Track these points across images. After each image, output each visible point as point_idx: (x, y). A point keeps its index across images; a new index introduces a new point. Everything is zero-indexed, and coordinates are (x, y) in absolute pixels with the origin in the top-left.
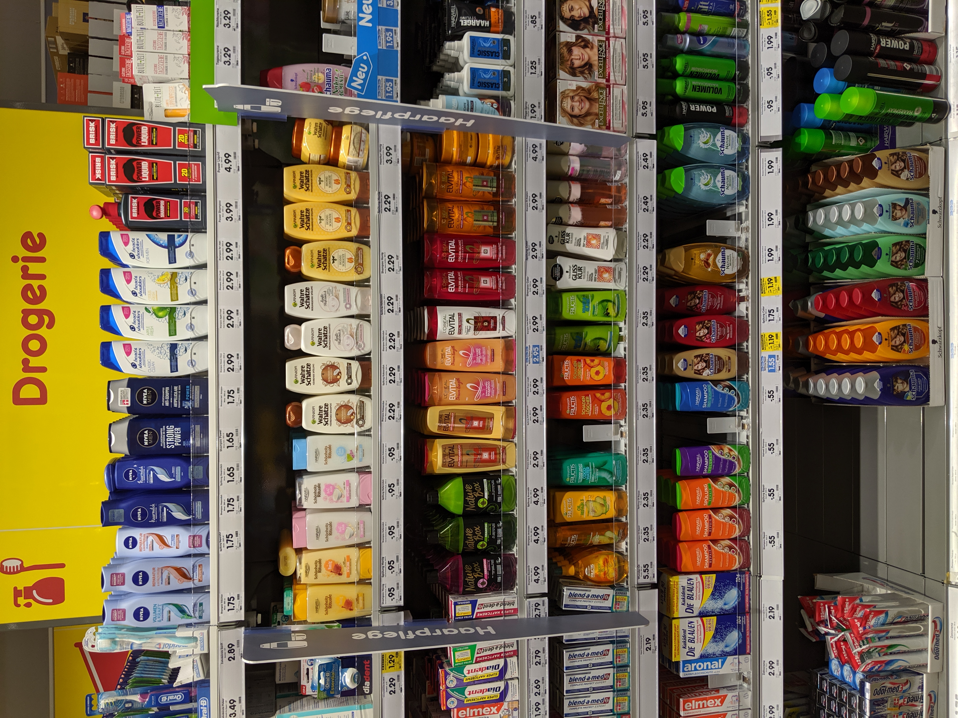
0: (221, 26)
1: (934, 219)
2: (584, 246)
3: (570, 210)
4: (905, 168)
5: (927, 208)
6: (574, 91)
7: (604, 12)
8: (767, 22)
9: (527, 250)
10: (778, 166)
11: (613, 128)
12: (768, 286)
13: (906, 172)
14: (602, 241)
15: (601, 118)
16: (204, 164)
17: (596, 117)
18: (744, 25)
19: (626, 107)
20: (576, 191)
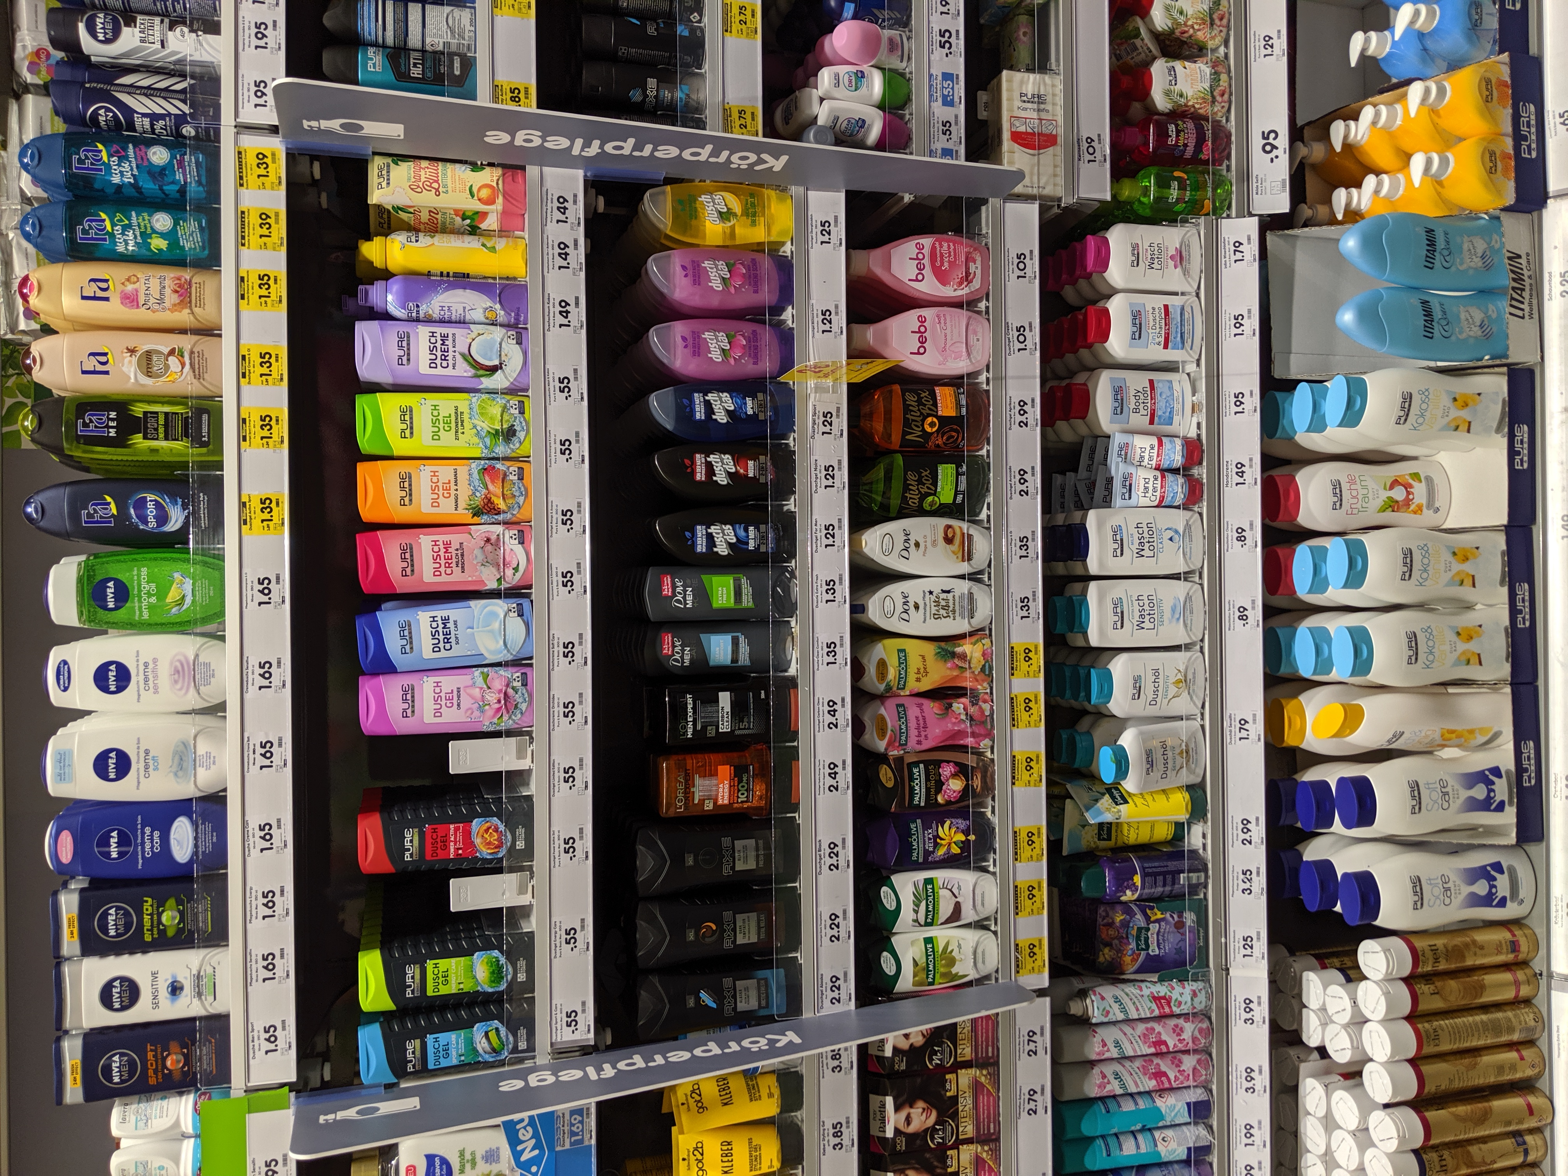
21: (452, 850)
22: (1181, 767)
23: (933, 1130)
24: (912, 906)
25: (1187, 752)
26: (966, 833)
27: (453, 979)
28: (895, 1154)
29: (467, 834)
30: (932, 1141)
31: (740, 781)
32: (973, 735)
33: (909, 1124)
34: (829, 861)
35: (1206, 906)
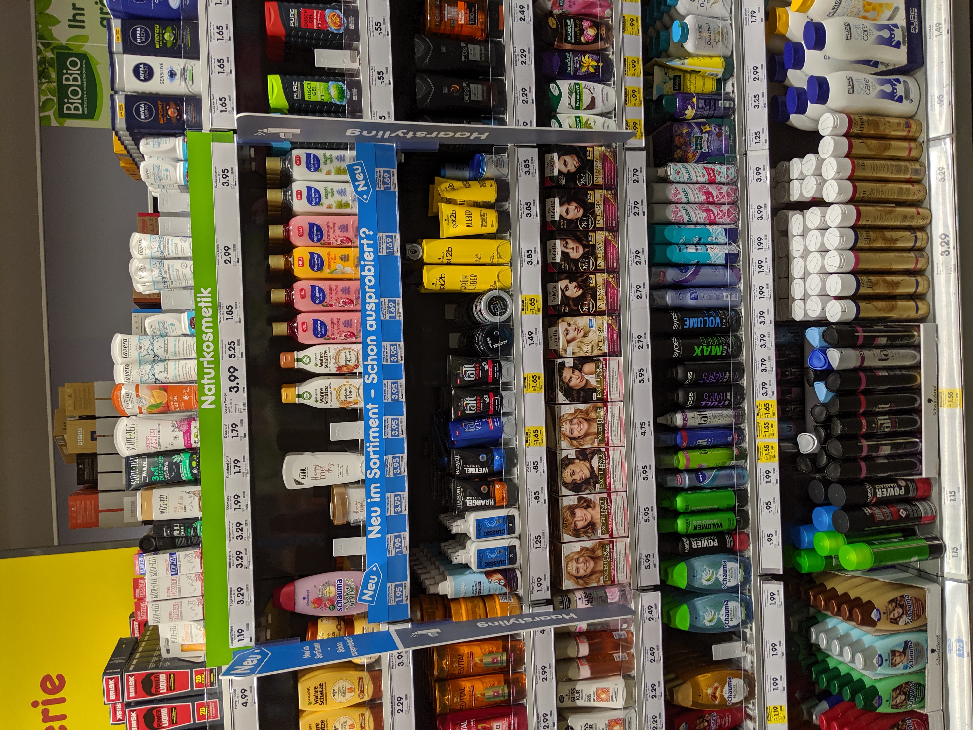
0: (234, 567)
1: (932, 658)
2: (594, 701)
3: (579, 669)
4: (903, 614)
5: (925, 648)
6: (578, 553)
7: (605, 470)
8: (765, 456)
9: (538, 722)
10: (780, 598)
11: (618, 581)
12: (774, 714)
13: (904, 617)
14: (611, 694)
15: (606, 574)
16: (221, 700)
17: (600, 574)
18: (742, 455)
19: (630, 559)
20: (584, 650)
21: (315, 24)
22: (719, 41)
23: (581, 220)
24: (568, 95)
25: (722, 33)
26: (598, 61)
27: (318, 92)
28: (560, 230)
29: (323, 17)
30: (581, 225)
31: (470, 11)
32: (601, 6)
33: (568, 214)
34: (521, 59)
35: (735, 126)
